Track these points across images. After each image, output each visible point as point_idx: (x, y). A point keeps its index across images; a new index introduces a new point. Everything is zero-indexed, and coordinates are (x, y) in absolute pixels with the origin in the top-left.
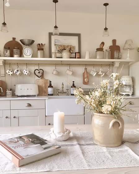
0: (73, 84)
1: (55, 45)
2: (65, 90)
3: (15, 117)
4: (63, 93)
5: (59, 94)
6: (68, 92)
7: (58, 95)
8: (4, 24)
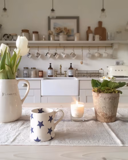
0: (71, 66)
1: (54, 28)
2: (63, 72)
4: (61, 74)
5: (57, 75)
6: (66, 74)
7: (56, 77)
8: (5, 9)
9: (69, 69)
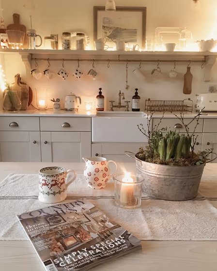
0: (136, 93)
1: (104, 27)
2: (123, 103)
3: (46, 143)
4: (120, 106)
5: (114, 108)
6: (128, 105)
7: (113, 110)
9: (133, 98)
